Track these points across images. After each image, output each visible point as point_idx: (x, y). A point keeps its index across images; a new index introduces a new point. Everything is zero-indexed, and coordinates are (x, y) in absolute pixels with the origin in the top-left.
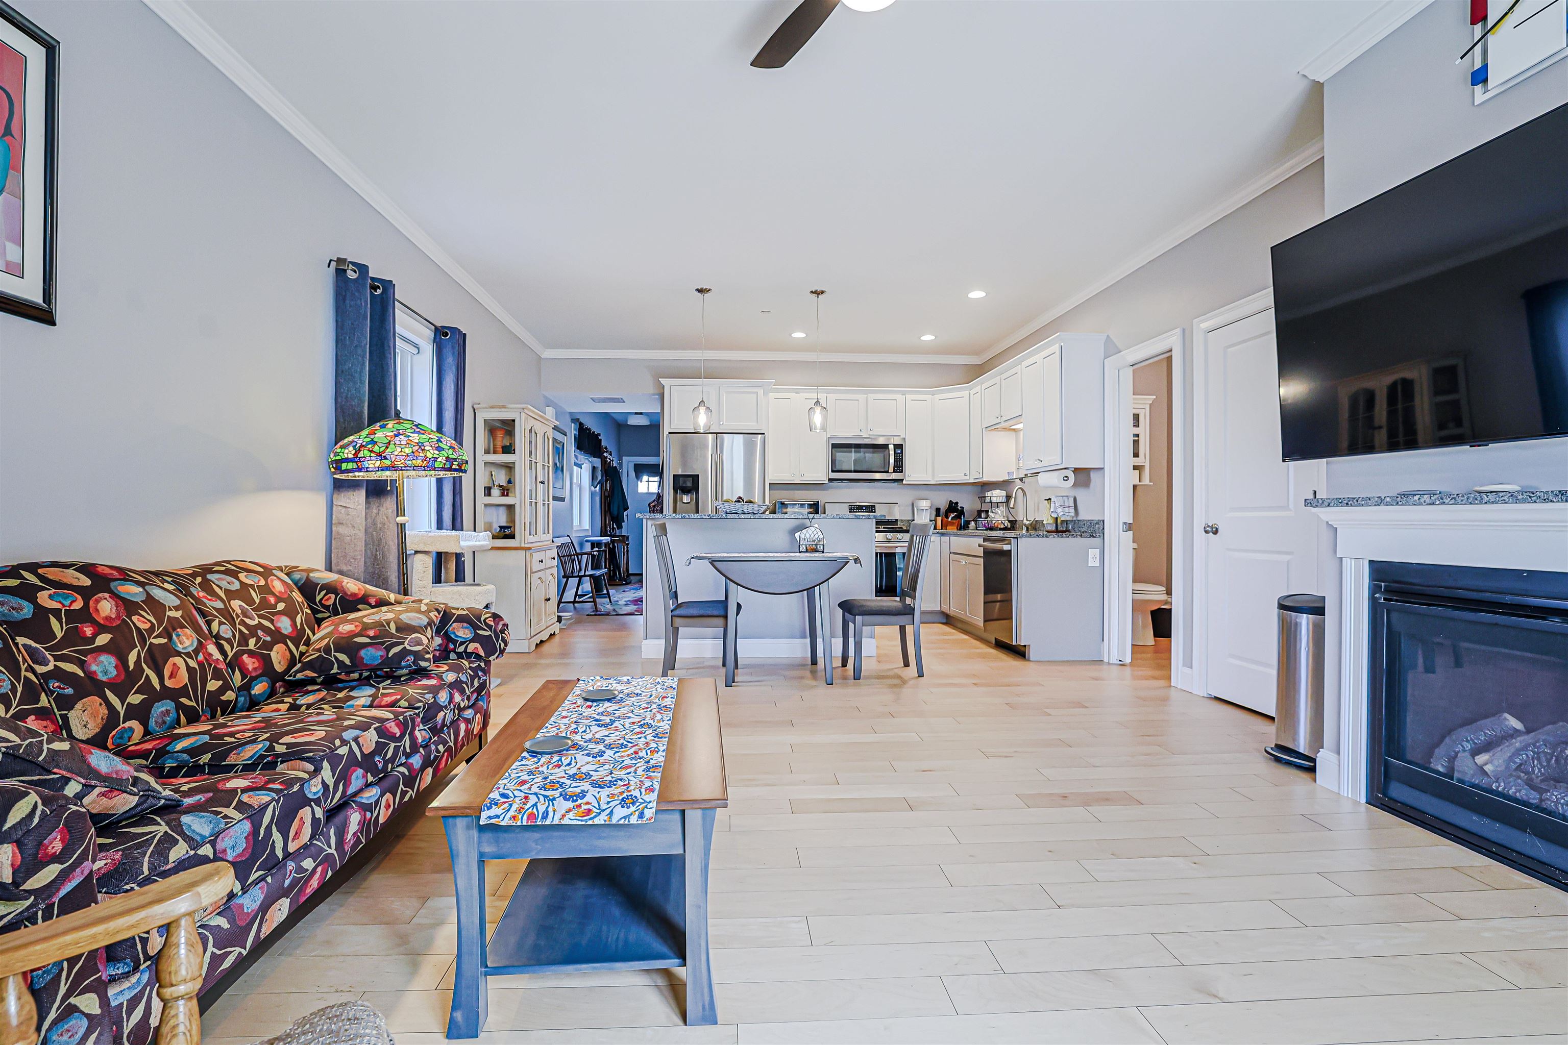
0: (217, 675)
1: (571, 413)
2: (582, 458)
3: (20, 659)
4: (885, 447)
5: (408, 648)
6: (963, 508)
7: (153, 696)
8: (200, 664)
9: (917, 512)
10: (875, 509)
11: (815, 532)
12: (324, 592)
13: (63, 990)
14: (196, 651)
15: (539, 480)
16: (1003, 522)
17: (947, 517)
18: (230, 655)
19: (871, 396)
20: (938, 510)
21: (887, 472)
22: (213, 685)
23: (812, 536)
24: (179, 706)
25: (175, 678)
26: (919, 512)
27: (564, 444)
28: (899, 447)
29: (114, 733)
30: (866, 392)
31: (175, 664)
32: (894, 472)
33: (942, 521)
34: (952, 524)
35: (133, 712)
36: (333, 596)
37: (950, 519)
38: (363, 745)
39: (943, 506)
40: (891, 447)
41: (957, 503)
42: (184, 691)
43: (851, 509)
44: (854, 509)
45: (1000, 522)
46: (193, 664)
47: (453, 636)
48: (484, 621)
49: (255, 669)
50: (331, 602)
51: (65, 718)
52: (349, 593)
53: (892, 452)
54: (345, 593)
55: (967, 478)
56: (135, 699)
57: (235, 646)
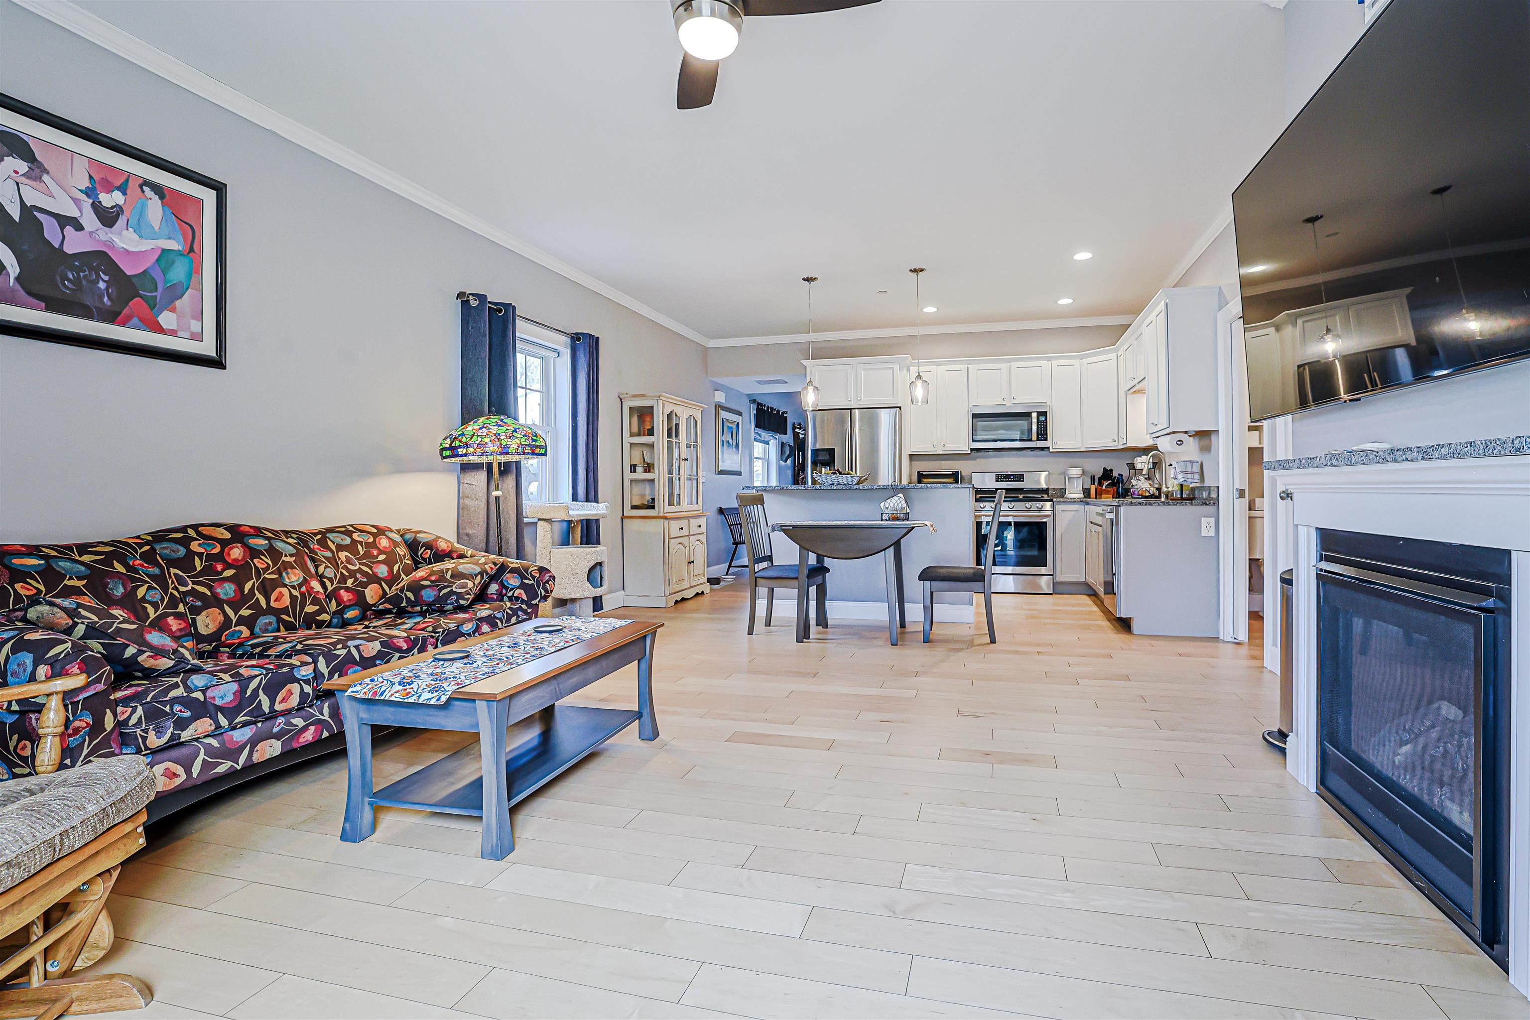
0: (316, 601)
1: (748, 395)
2: (765, 435)
3: (170, 582)
4: (1028, 415)
5: (455, 589)
6: (1122, 475)
7: (259, 612)
8: (302, 594)
9: (1068, 480)
10: (1023, 478)
11: (898, 502)
12: (424, 548)
13: (85, 752)
14: (300, 585)
15: (682, 457)
16: (1148, 489)
17: (1100, 484)
18: (330, 589)
19: (1014, 365)
20: (1093, 478)
21: (1031, 440)
22: (310, 609)
23: (896, 504)
24: (280, 620)
25: (279, 601)
26: (1071, 480)
27: (738, 423)
28: (1040, 414)
29: (227, 632)
30: (1009, 361)
31: (281, 592)
32: (1038, 439)
33: (1096, 489)
34: (1107, 492)
35: (241, 621)
36: (429, 551)
37: (1104, 487)
38: (363, 651)
39: (1100, 473)
40: (1034, 415)
41: (1111, 470)
42: (285, 611)
43: (998, 478)
44: (1001, 478)
45: (1144, 489)
46: (295, 593)
47: (506, 584)
48: (530, 573)
49: (349, 600)
50: (428, 556)
51: (194, 620)
52: (440, 549)
53: (1035, 420)
54: (438, 549)
55: (1116, 444)
56: (245, 612)
57: (335, 583)
